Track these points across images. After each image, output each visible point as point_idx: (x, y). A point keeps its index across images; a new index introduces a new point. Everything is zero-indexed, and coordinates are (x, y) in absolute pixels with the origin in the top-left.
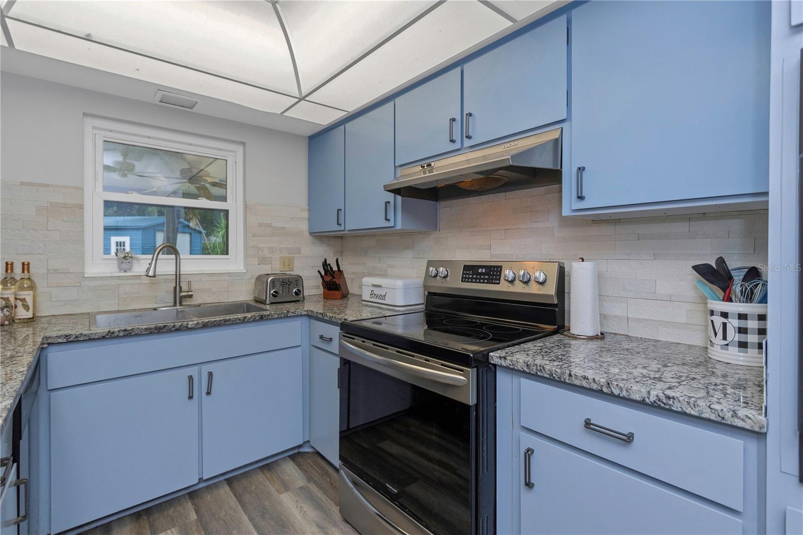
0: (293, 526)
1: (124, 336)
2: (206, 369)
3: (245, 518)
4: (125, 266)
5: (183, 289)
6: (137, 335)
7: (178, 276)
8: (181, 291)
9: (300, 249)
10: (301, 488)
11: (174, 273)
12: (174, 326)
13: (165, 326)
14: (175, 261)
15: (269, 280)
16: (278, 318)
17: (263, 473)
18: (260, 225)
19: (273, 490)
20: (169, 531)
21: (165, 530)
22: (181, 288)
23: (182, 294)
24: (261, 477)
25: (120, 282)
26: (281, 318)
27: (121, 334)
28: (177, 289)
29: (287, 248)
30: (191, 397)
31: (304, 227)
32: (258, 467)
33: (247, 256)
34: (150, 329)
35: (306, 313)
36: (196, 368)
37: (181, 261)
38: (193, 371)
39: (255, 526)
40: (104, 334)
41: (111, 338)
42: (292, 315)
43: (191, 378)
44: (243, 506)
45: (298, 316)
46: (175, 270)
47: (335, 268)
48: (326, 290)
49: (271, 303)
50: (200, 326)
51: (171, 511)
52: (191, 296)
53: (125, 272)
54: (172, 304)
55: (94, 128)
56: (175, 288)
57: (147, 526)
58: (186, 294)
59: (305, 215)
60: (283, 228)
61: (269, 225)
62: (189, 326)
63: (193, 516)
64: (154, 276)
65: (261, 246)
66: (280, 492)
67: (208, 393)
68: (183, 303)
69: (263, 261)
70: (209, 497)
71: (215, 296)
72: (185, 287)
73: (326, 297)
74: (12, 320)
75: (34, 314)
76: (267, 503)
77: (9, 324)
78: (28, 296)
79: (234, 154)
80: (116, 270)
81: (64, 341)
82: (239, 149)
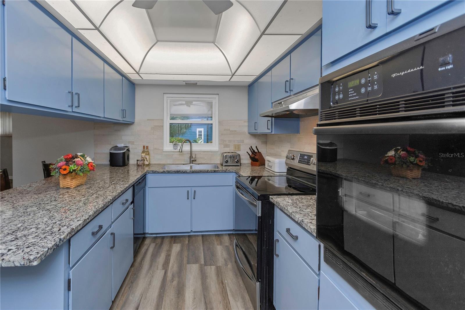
0: (216, 257)
1: (168, 173)
2: (194, 189)
3: (202, 248)
4: (175, 147)
5: (193, 157)
6: (171, 173)
7: (191, 151)
8: (192, 158)
9: (243, 141)
10: (227, 246)
11: (190, 150)
12: (183, 171)
13: (180, 171)
14: (190, 146)
15: (225, 155)
16: (222, 172)
17: (215, 236)
18: (225, 130)
19: (216, 243)
20: (178, 244)
21: (178, 243)
22: (192, 157)
23: (192, 159)
24: (214, 238)
25: (173, 153)
26: (223, 172)
27: (167, 172)
28: (191, 157)
29: (237, 140)
30: (188, 199)
33: (220, 144)
34: (175, 171)
35: (234, 171)
36: (190, 188)
37: (192, 146)
38: (189, 189)
39: (204, 252)
40: (162, 172)
41: (164, 173)
42: (228, 171)
43: (188, 191)
44: (203, 245)
45: (230, 172)
46: (190, 149)
47: (256, 151)
48: (252, 162)
49: (225, 166)
50: (191, 172)
51: (181, 239)
52: (196, 160)
53: (175, 149)
54: (189, 163)
55: (167, 97)
56: (190, 157)
57: (173, 241)
58: (194, 159)
60: (235, 131)
61: (229, 130)
62: (188, 172)
63: (187, 242)
64: (181, 152)
65: (225, 139)
66: (218, 245)
67: (194, 199)
68: (193, 163)
69: (226, 146)
70: (194, 239)
71: (205, 161)
72: (194, 156)
73: (252, 165)
74: (144, 164)
75: (149, 163)
76: (211, 247)
77: (143, 166)
78: (147, 157)
79: (215, 99)
80: (173, 149)
81: (152, 172)
82: (217, 96)
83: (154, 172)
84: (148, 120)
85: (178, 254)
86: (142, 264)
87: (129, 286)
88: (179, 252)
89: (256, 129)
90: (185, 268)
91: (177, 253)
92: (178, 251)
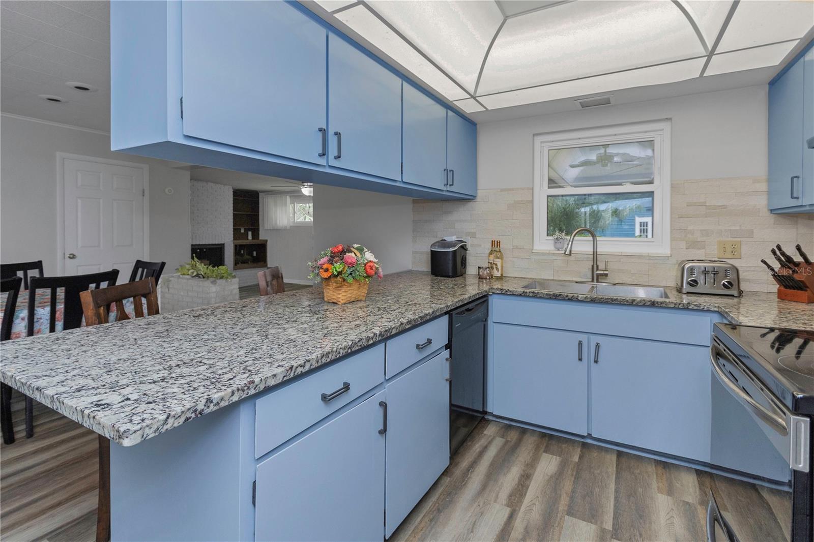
0: (650, 523)
2: (595, 339)
3: (612, 486)
4: (559, 245)
5: (600, 268)
6: (540, 297)
7: (595, 254)
8: (597, 269)
9: (752, 232)
10: (688, 503)
11: (592, 253)
12: (567, 296)
13: (560, 295)
14: (592, 242)
15: (687, 266)
16: (674, 308)
17: (656, 466)
18: (689, 205)
19: (655, 485)
20: (555, 457)
21: (553, 455)
22: (597, 267)
23: (598, 272)
24: (651, 469)
25: (555, 258)
26: (679, 308)
28: (595, 267)
29: (731, 230)
30: (580, 359)
31: (761, 202)
32: (655, 459)
33: (673, 239)
34: (549, 295)
35: (716, 309)
36: (586, 336)
37: (598, 243)
38: (583, 338)
39: (616, 498)
40: (521, 293)
41: (525, 296)
42: (695, 308)
43: (580, 343)
44: (617, 478)
45: (703, 310)
46: (592, 250)
47: (798, 258)
48: (782, 288)
49: (688, 293)
50: (589, 300)
51: (564, 446)
52: (606, 275)
53: (559, 250)
54: (591, 280)
55: (542, 142)
56: (593, 266)
57: (545, 445)
58: (602, 272)
59: (763, 187)
60: (724, 207)
61: (703, 204)
62: (579, 298)
63: (576, 459)
64: (570, 255)
65: (690, 228)
66: (660, 490)
67: (596, 362)
68: (600, 280)
69: (693, 245)
70: (596, 454)
71: (634, 278)
72: (602, 265)
73: (781, 296)
74: (491, 277)
75: (502, 275)
76: (640, 490)
77: (490, 279)
78: (499, 262)
79: (661, 133)
80: (553, 248)
81: (500, 292)
82: (666, 126)
83: (505, 293)
84: (502, 190)
85: (549, 481)
86: (469, 476)
87: (431, 517)
88: (551, 477)
89: (795, 195)
90: (559, 523)
91: (547, 478)
92: (549, 474)
